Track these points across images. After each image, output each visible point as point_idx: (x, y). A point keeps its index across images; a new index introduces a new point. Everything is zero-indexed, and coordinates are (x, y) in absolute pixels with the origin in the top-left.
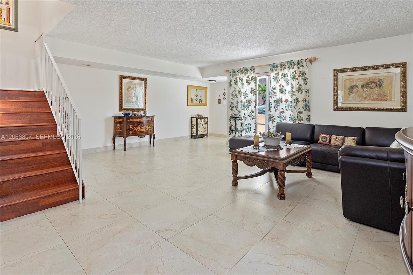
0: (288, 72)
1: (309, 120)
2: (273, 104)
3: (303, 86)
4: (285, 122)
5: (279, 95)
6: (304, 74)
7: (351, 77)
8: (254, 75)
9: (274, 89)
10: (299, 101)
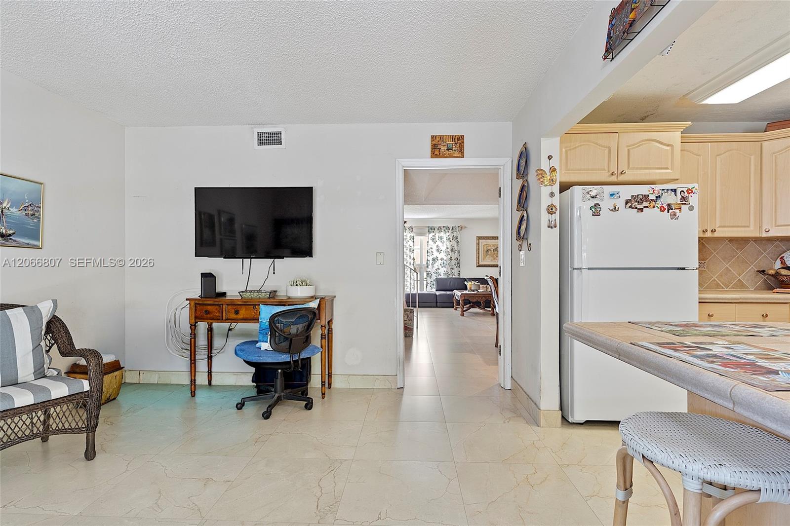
0: (445, 235)
1: (459, 274)
2: (431, 262)
3: (456, 247)
4: (440, 277)
5: (436, 254)
6: (457, 238)
7: (488, 243)
8: (412, 235)
9: (432, 248)
10: (451, 260)
